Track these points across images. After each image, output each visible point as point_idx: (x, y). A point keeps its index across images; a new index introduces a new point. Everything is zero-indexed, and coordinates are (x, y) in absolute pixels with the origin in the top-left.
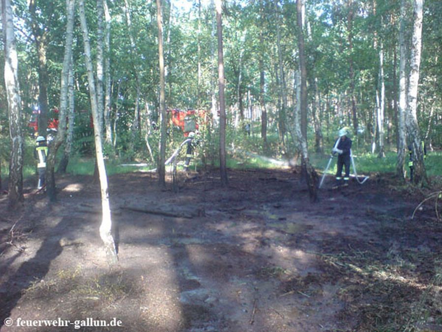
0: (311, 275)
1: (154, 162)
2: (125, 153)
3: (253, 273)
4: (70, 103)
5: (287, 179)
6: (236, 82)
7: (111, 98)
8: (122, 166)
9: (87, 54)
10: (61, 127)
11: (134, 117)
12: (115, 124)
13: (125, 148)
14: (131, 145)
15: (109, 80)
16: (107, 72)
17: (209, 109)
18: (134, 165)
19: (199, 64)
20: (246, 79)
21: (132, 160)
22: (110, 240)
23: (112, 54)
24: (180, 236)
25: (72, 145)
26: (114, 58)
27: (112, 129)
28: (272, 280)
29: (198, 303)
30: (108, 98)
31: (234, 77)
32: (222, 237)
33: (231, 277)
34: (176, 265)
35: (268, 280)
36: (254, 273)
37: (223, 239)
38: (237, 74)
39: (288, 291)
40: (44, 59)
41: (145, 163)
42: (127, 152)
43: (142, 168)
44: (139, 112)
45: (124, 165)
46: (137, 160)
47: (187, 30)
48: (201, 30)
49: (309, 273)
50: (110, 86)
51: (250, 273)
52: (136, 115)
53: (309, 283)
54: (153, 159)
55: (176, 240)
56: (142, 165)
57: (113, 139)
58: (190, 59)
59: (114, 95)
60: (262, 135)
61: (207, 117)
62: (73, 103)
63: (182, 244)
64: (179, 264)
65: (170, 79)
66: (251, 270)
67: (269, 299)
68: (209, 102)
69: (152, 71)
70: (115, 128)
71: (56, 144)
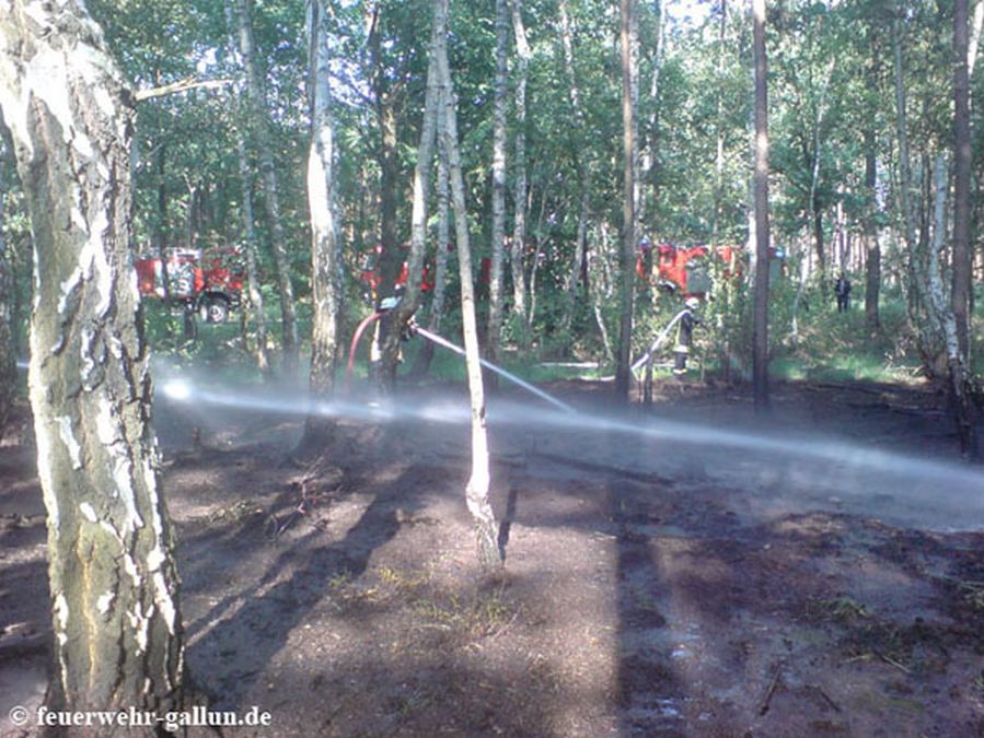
0: (922, 625)
1: (612, 358)
2: (551, 338)
3: (788, 609)
4: (440, 233)
5: (916, 407)
6: (809, 181)
7: (525, 219)
8: (545, 367)
9: (449, 132)
10: (413, 281)
11: (573, 260)
12: (533, 276)
13: (550, 328)
14: (565, 322)
15: (523, 183)
16: (520, 165)
17: (742, 244)
18: (569, 365)
19: (720, 142)
20: (830, 175)
21: (567, 354)
22: (485, 514)
23: (530, 126)
24: (642, 519)
25: (442, 320)
26: (535, 137)
27: (528, 287)
28: (829, 626)
29: (654, 659)
30: (519, 219)
31: (804, 170)
32: (735, 527)
33: (736, 613)
34: (621, 577)
35: (818, 627)
36: (790, 608)
37: (734, 531)
38: (809, 161)
39: (859, 653)
40: (391, 140)
41: (592, 361)
42: (554, 336)
43: (586, 370)
44: (585, 249)
45: (548, 364)
46: (576, 354)
47: (695, 68)
48: (727, 67)
49: (919, 620)
50: (523, 194)
51: (781, 608)
52: (578, 256)
53: (914, 643)
54: (610, 354)
55: (629, 527)
56: (588, 365)
57: (528, 309)
58: (702, 132)
59: (534, 214)
60: (867, 306)
61: (737, 262)
62: (446, 231)
63: (643, 535)
64: (628, 575)
65: (656, 177)
66: (782, 602)
67: (812, 664)
68: (742, 227)
69: (613, 160)
70: (532, 285)
71: (401, 315)
